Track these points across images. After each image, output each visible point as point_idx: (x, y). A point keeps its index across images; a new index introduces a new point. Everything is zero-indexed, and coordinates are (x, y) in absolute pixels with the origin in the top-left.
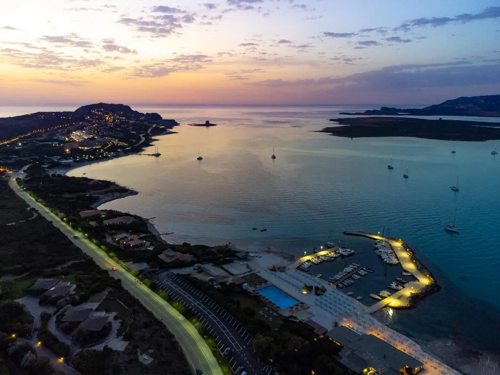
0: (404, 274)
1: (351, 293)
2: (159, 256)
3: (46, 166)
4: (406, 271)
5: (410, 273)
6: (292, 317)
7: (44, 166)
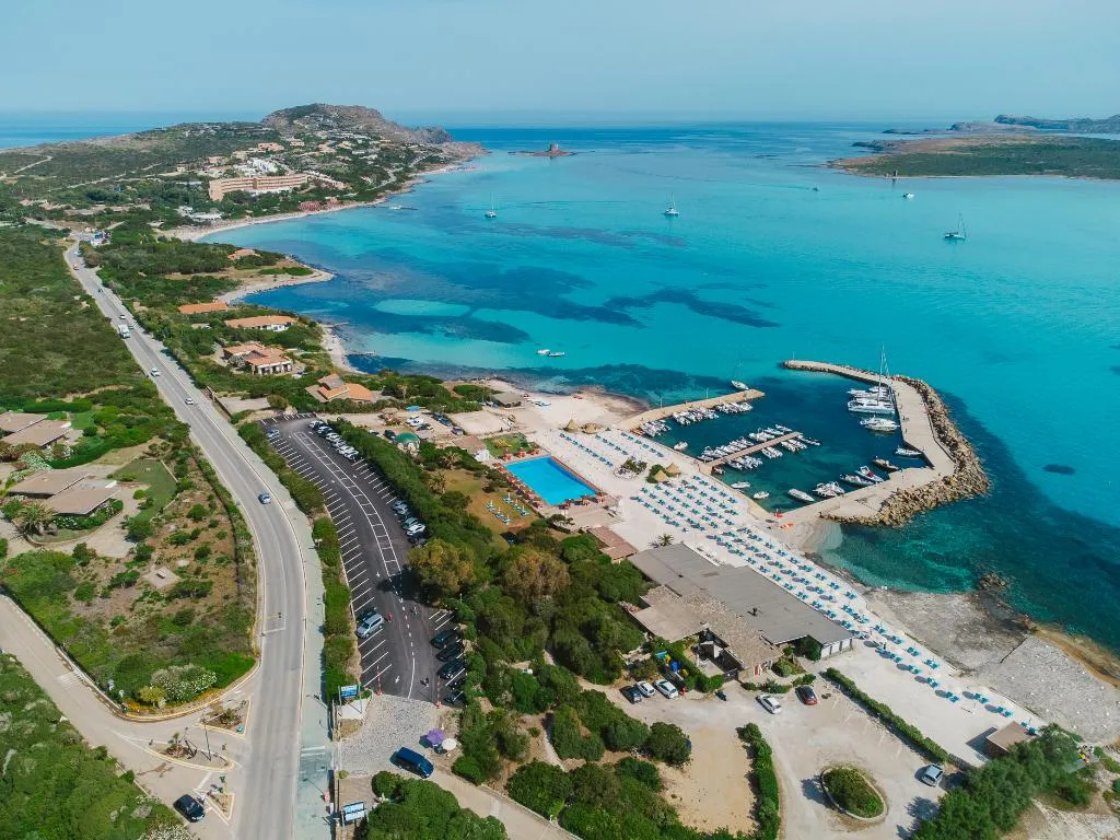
0: (901, 451)
1: (745, 485)
2: (307, 389)
3: (158, 224)
4: (907, 446)
5: (916, 450)
6: (559, 518)
7: (152, 224)
